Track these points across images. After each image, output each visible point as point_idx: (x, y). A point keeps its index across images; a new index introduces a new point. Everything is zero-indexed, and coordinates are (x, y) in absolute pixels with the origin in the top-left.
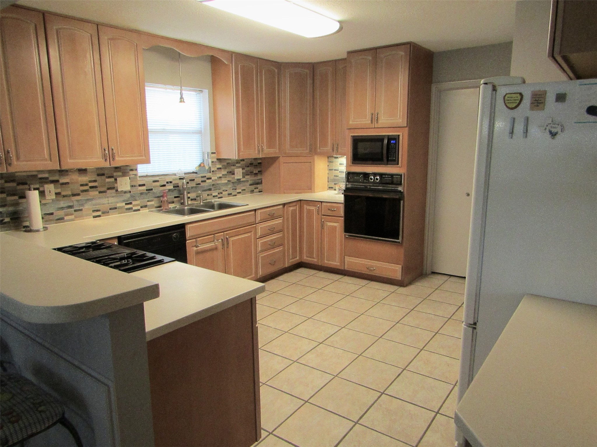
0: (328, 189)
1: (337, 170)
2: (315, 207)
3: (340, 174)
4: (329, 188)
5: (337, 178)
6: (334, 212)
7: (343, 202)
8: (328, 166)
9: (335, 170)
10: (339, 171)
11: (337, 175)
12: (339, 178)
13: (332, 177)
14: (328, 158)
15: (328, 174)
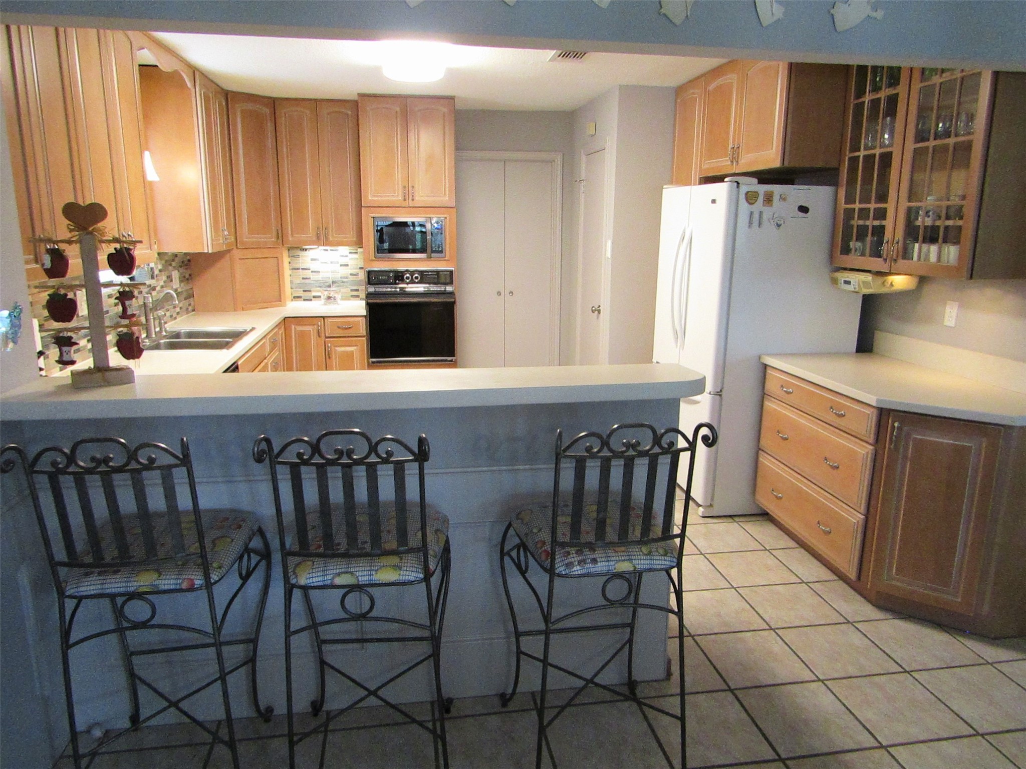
0: (292, 300)
1: (306, 269)
2: (311, 327)
3: (313, 275)
4: (294, 297)
5: (307, 281)
6: (350, 331)
7: (365, 314)
8: (290, 263)
9: (302, 269)
10: (310, 271)
11: (308, 277)
12: (312, 282)
13: (298, 281)
14: (289, 250)
15: (290, 276)
